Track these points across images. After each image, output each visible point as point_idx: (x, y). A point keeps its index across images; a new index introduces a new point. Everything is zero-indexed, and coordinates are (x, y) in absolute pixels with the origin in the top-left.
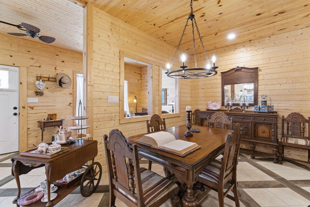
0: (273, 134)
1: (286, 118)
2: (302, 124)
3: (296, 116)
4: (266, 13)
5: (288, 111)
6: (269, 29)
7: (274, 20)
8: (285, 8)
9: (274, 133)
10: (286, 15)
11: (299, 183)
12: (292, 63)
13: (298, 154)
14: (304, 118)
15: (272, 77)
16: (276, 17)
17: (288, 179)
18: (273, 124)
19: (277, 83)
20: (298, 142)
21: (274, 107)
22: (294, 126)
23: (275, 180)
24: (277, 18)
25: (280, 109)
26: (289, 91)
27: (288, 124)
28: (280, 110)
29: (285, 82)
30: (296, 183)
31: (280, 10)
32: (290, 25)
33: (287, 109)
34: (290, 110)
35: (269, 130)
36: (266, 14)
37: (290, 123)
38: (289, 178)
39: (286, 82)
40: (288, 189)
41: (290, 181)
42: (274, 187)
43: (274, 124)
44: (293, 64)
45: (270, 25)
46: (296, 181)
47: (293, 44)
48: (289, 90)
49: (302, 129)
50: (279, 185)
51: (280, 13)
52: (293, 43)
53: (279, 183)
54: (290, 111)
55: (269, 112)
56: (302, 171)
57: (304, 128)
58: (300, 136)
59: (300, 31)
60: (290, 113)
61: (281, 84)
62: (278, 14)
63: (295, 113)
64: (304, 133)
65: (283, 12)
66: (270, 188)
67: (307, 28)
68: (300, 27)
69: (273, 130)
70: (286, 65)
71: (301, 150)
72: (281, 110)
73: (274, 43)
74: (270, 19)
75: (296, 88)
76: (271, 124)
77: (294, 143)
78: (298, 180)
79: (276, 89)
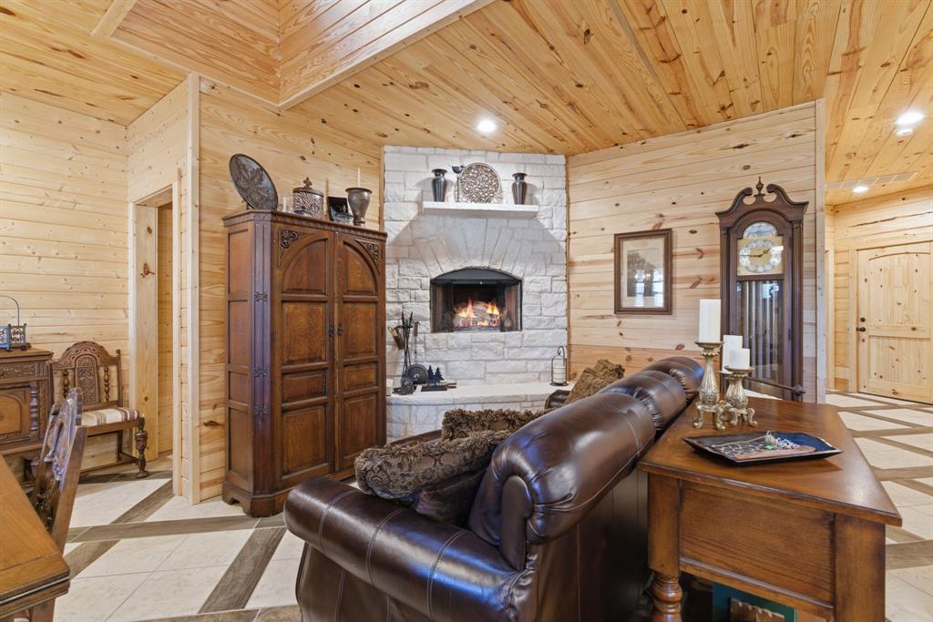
0: (34, 415)
1: (60, 360)
2: (102, 371)
3: (88, 352)
4: (30, 24)
5: (66, 338)
6: (12, 69)
7: (43, 58)
8: (90, 49)
9: (38, 412)
10: (82, 66)
11: (134, 515)
12: (75, 203)
13: (92, 454)
14: (106, 353)
15: (11, 230)
16: (57, 54)
17: (107, 522)
18: (34, 385)
19: (30, 252)
20: (105, 420)
21: (26, 328)
22: (82, 379)
23: (78, 544)
24: (57, 58)
25: (40, 335)
26: (65, 280)
27: (65, 375)
28: (39, 338)
29: (53, 252)
30: (128, 520)
31: (77, 45)
32: (77, 95)
33: (61, 332)
34: (71, 335)
35: (20, 404)
36: (29, 26)
37: (71, 373)
38: (106, 519)
39: (58, 254)
40: (124, 543)
41: (114, 522)
42: (91, 561)
43: (38, 381)
44: (78, 207)
45: (22, 61)
46: (126, 517)
47: (76, 149)
48: (67, 278)
49: (103, 383)
50: (99, 547)
51: (70, 52)
52: (77, 146)
53: (95, 543)
54: (71, 339)
55: (12, 348)
56: (119, 488)
57: (107, 381)
58: (100, 401)
59: (96, 124)
60: (71, 345)
61: (40, 258)
62: (64, 51)
63: (85, 342)
64: (107, 392)
65: (80, 57)
66: (84, 568)
67: (111, 123)
68: (95, 111)
69: (34, 403)
70: (58, 204)
71: (99, 438)
72: (42, 338)
73: (17, 122)
74: (36, 47)
75: (87, 273)
76: (26, 386)
77: (95, 424)
78: (128, 512)
79: (23, 270)
